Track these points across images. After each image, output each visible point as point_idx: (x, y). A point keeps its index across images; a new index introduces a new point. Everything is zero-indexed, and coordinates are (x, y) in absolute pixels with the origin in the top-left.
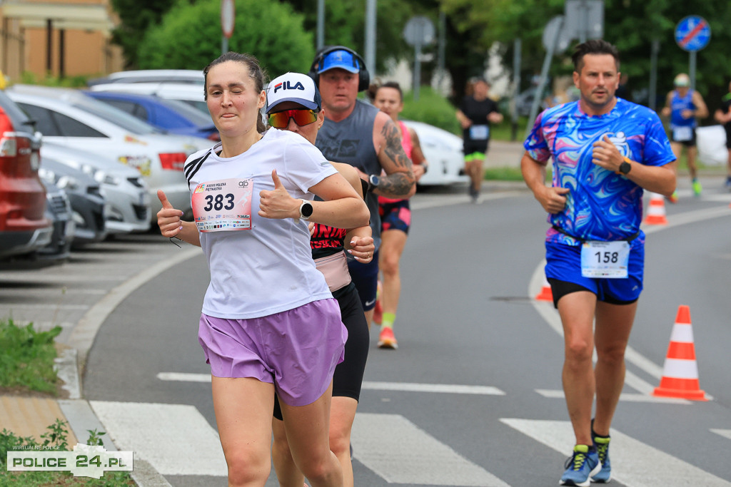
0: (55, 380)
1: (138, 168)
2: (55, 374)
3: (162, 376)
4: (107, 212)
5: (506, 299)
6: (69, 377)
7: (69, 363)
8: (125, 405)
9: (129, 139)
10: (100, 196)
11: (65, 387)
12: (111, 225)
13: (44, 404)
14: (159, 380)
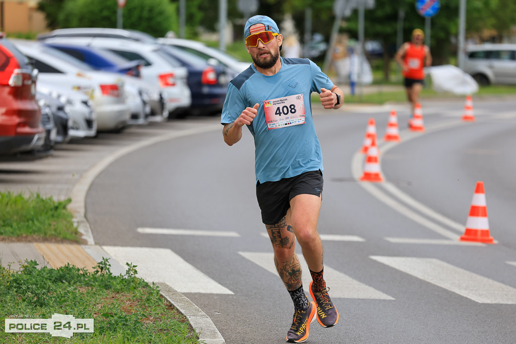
0: (76, 232)
1: (86, 93)
2: (76, 229)
3: (140, 230)
4: (70, 124)
6: (85, 231)
7: (82, 222)
8: (125, 248)
9: (79, 75)
10: (66, 113)
11: (84, 237)
12: (72, 133)
13: (74, 247)
14: (139, 233)
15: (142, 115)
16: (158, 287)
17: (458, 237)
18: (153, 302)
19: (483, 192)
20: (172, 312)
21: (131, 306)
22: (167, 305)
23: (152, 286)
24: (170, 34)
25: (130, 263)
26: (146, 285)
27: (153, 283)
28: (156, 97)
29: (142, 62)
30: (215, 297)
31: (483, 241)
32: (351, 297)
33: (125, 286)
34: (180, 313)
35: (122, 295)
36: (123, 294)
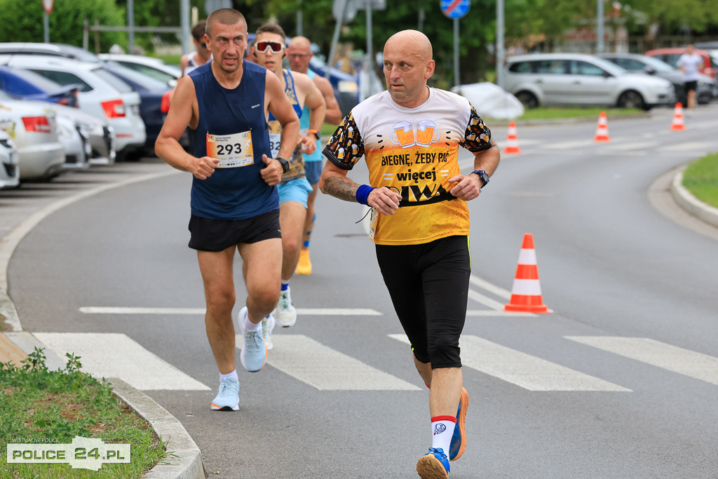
1: (5, 130)
3: (83, 310)
5: (348, 236)
6: (9, 313)
7: (5, 301)
8: (63, 335)
11: (7, 322)
14: (82, 313)
15: (82, 157)
16: (109, 384)
17: (503, 307)
18: (104, 403)
19: (532, 247)
20: (130, 415)
21: (74, 410)
22: (122, 408)
23: (101, 383)
24: (115, 48)
25: (71, 353)
26: (94, 382)
27: (104, 379)
28: (100, 132)
29: (80, 87)
30: (186, 395)
31: (533, 310)
32: (365, 389)
33: (65, 384)
34: (141, 417)
35: (62, 396)
36: (63, 394)
